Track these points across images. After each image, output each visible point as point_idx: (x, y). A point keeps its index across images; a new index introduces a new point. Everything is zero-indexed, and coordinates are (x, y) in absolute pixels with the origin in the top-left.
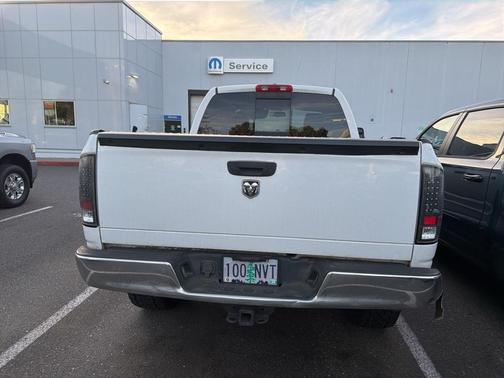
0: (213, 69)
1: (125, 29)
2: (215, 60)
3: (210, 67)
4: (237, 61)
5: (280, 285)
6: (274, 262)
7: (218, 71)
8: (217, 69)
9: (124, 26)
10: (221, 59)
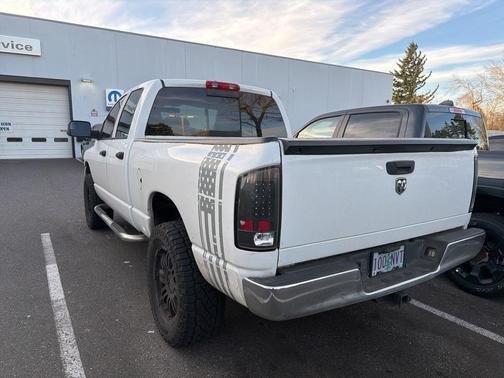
6: (402, 248)
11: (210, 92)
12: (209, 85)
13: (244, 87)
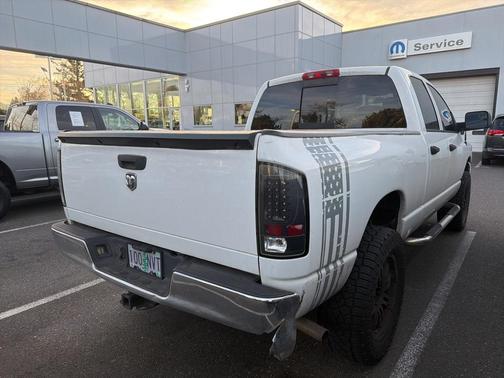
0: (395, 54)
1: (300, 29)
2: (397, 44)
3: (392, 52)
4: (423, 41)
5: (163, 278)
6: (158, 255)
7: (401, 55)
8: (400, 53)
9: (300, 26)
10: (405, 42)
11: (307, 83)
12: (305, 77)
13: (344, 71)
